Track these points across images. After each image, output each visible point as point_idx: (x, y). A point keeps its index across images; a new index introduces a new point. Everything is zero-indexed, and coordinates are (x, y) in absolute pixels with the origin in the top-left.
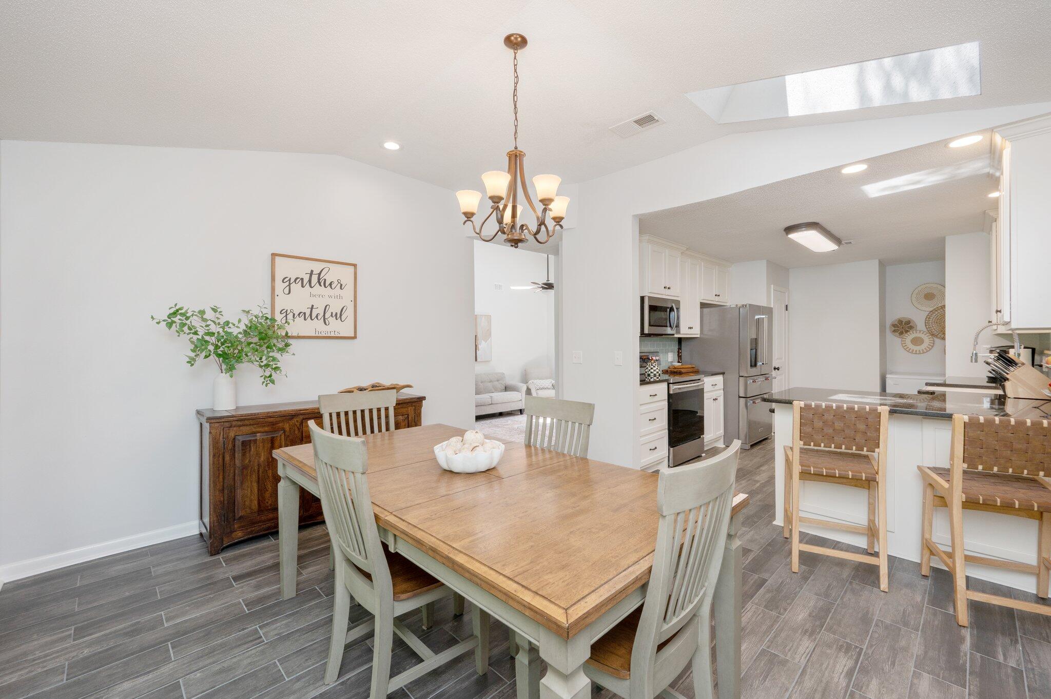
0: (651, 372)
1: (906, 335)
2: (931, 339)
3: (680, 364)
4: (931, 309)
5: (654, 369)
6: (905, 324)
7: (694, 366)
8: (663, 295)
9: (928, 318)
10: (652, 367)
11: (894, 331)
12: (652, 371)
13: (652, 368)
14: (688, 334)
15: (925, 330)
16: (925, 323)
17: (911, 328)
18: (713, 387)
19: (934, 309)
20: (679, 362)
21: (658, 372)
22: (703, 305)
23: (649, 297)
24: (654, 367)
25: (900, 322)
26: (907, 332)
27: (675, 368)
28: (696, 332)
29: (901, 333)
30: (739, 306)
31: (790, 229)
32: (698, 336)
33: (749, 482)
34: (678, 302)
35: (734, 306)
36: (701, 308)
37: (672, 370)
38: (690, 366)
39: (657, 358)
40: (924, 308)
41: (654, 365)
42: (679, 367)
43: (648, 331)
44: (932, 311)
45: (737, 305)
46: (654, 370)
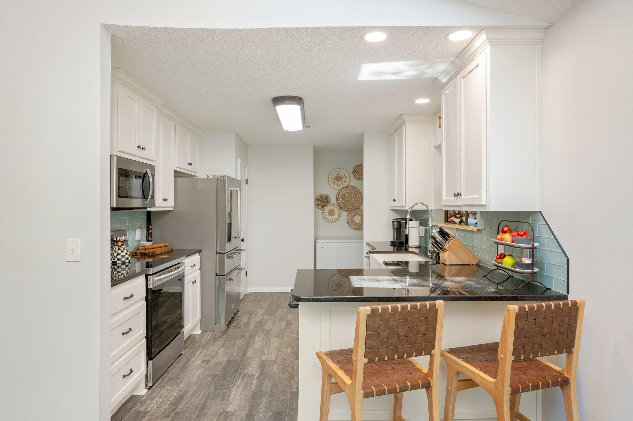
0: (118, 260)
1: (325, 208)
2: (340, 211)
3: (151, 243)
4: (340, 188)
5: (123, 254)
6: (324, 199)
7: (167, 244)
8: (135, 156)
9: (338, 195)
10: (119, 252)
11: (318, 205)
12: (119, 257)
13: (118, 254)
14: (163, 207)
15: (336, 204)
16: (336, 198)
17: (328, 202)
18: (192, 269)
19: (341, 188)
20: (148, 240)
21: (127, 259)
22: (177, 174)
23: (118, 157)
24: (122, 251)
25: (321, 197)
26: (326, 205)
27: (146, 249)
28: (170, 205)
29: (322, 206)
30: (216, 177)
31: (278, 100)
32: (172, 209)
33: (245, 381)
34: (153, 168)
35: (212, 177)
36: (175, 177)
37: (143, 251)
38: (162, 245)
39: (124, 238)
40: (335, 187)
41: (122, 249)
42: (150, 247)
43: (117, 204)
44: (339, 190)
45: (214, 176)
46: (123, 256)
